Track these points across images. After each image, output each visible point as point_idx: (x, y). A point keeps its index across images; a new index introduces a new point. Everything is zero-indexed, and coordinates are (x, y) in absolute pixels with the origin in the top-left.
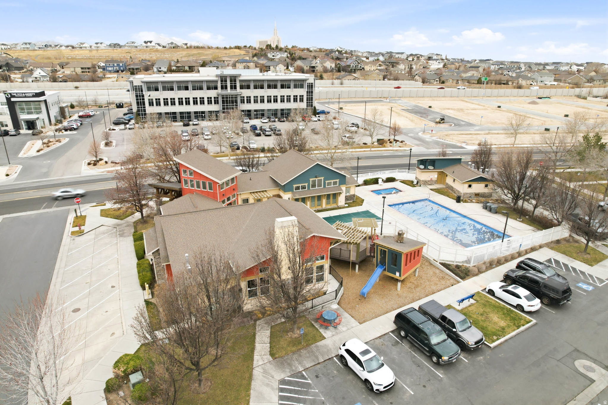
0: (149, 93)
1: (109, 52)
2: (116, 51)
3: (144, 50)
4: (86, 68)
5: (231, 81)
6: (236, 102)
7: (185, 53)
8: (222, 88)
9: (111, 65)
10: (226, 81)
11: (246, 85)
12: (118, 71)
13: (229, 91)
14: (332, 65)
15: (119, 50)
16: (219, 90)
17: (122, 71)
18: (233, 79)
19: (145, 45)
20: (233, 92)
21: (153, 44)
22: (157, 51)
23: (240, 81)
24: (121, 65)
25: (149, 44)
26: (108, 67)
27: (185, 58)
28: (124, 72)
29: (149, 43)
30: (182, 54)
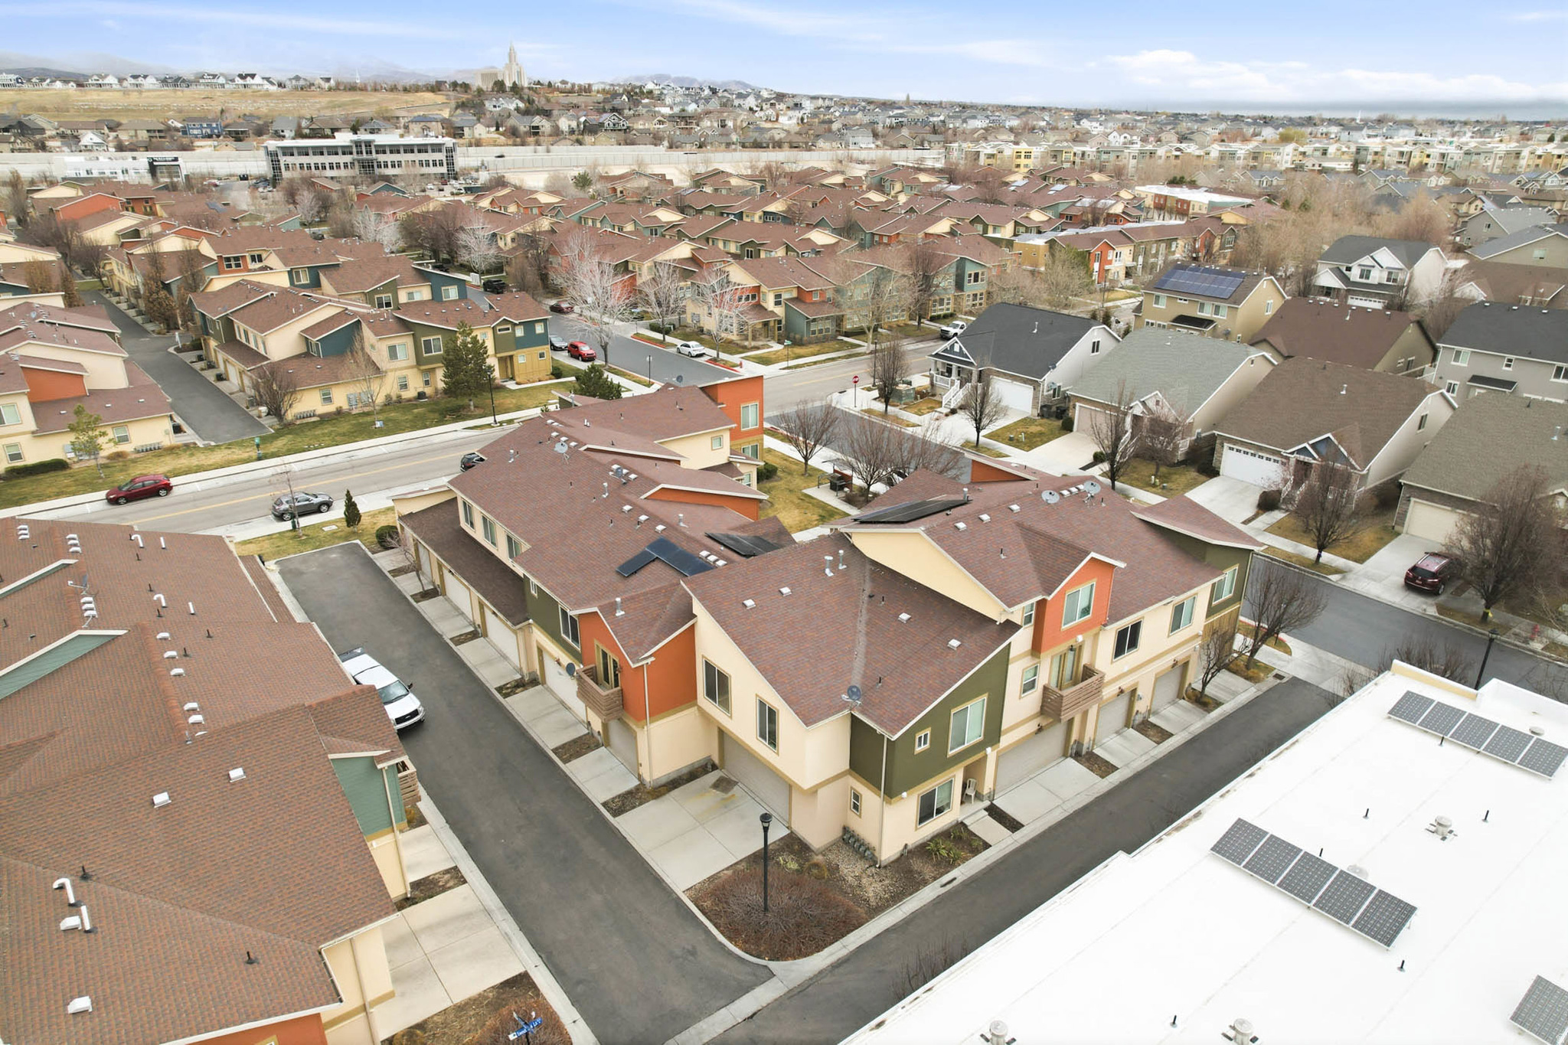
0: (285, 158)
1: (166, 97)
2: (179, 93)
3: (238, 92)
4: (154, 131)
5: (366, 146)
6: (373, 166)
7: (324, 100)
8: (358, 153)
9: (197, 125)
10: (361, 146)
11: (381, 149)
12: (210, 136)
13: (365, 156)
14: (570, 123)
15: (188, 92)
16: (355, 156)
17: (218, 136)
18: (368, 144)
19: (241, 82)
20: (369, 157)
21: (258, 80)
22: (268, 95)
23: (375, 146)
24: (214, 125)
25: (249, 80)
26: (192, 129)
27: (326, 111)
28: (221, 138)
29: (249, 78)
30: (320, 102)
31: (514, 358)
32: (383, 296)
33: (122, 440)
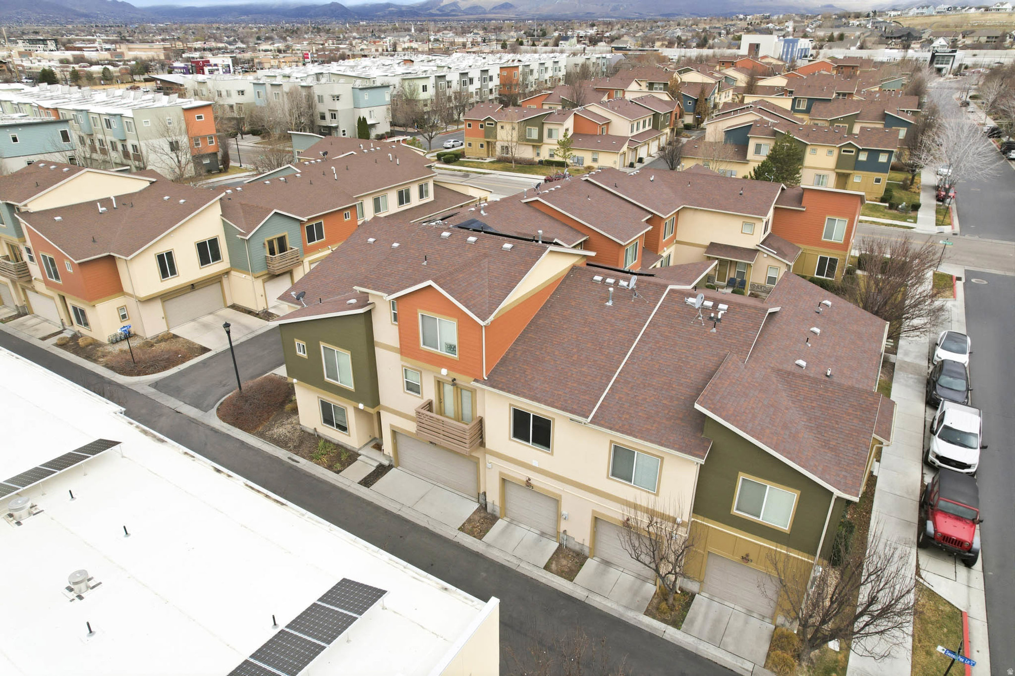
31: (851, 177)
33: (595, 160)
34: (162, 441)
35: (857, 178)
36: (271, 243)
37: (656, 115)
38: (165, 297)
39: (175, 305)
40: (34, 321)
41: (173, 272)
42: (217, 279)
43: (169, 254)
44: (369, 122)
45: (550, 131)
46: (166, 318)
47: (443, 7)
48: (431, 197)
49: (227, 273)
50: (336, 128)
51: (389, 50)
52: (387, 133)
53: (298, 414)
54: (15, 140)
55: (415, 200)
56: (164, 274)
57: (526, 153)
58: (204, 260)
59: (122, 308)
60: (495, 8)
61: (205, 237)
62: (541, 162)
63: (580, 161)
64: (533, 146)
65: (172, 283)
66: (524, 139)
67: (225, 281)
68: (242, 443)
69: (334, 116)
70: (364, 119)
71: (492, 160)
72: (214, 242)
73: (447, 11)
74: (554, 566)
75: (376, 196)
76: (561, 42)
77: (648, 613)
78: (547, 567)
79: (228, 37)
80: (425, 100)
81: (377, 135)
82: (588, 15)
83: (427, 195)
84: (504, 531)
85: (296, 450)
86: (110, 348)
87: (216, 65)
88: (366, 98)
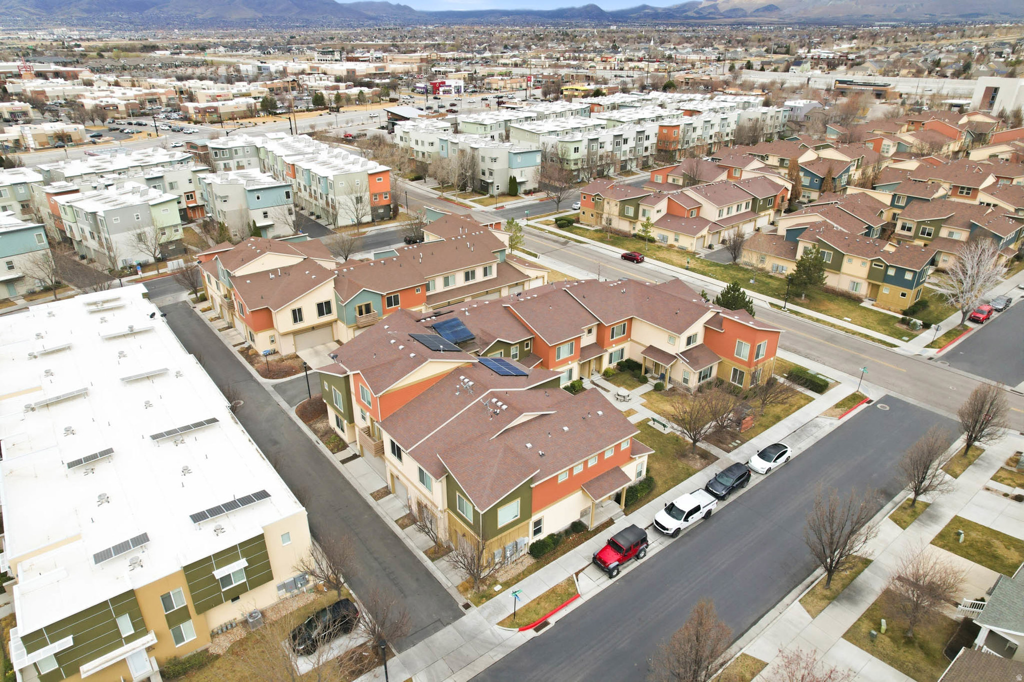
31: (881, 288)
32: (928, 227)
33: (676, 240)
34: (237, 423)
35: (886, 290)
36: (360, 307)
37: (755, 200)
38: (295, 333)
39: (301, 338)
40: (235, 333)
41: (301, 320)
42: (330, 324)
43: (300, 310)
44: (518, 180)
45: (644, 211)
46: (295, 344)
47: (701, 9)
48: (494, 275)
49: (336, 321)
50: (492, 183)
51: (616, 68)
52: (535, 189)
53: (328, 419)
54: (258, 198)
55: (479, 277)
56: (295, 320)
57: (624, 226)
58: (321, 313)
59: (271, 337)
60: (757, 10)
61: (323, 300)
62: (635, 235)
63: (665, 239)
64: (630, 222)
65: (300, 326)
66: (622, 215)
67: (334, 326)
68: (299, 429)
69: (491, 174)
70: (515, 178)
71: (598, 228)
72: (328, 303)
73: (705, 14)
74: (400, 522)
75: (446, 275)
76: (792, 67)
77: (426, 552)
78: (396, 521)
79: (479, 45)
80: (576, 160)
81: (525, 191)
82: (865, 18)
83: (491, 274)
84: (389, 500)
85: (321, 437)
86: (264, 359)
87: (450, 86)
88: (519, 160)
